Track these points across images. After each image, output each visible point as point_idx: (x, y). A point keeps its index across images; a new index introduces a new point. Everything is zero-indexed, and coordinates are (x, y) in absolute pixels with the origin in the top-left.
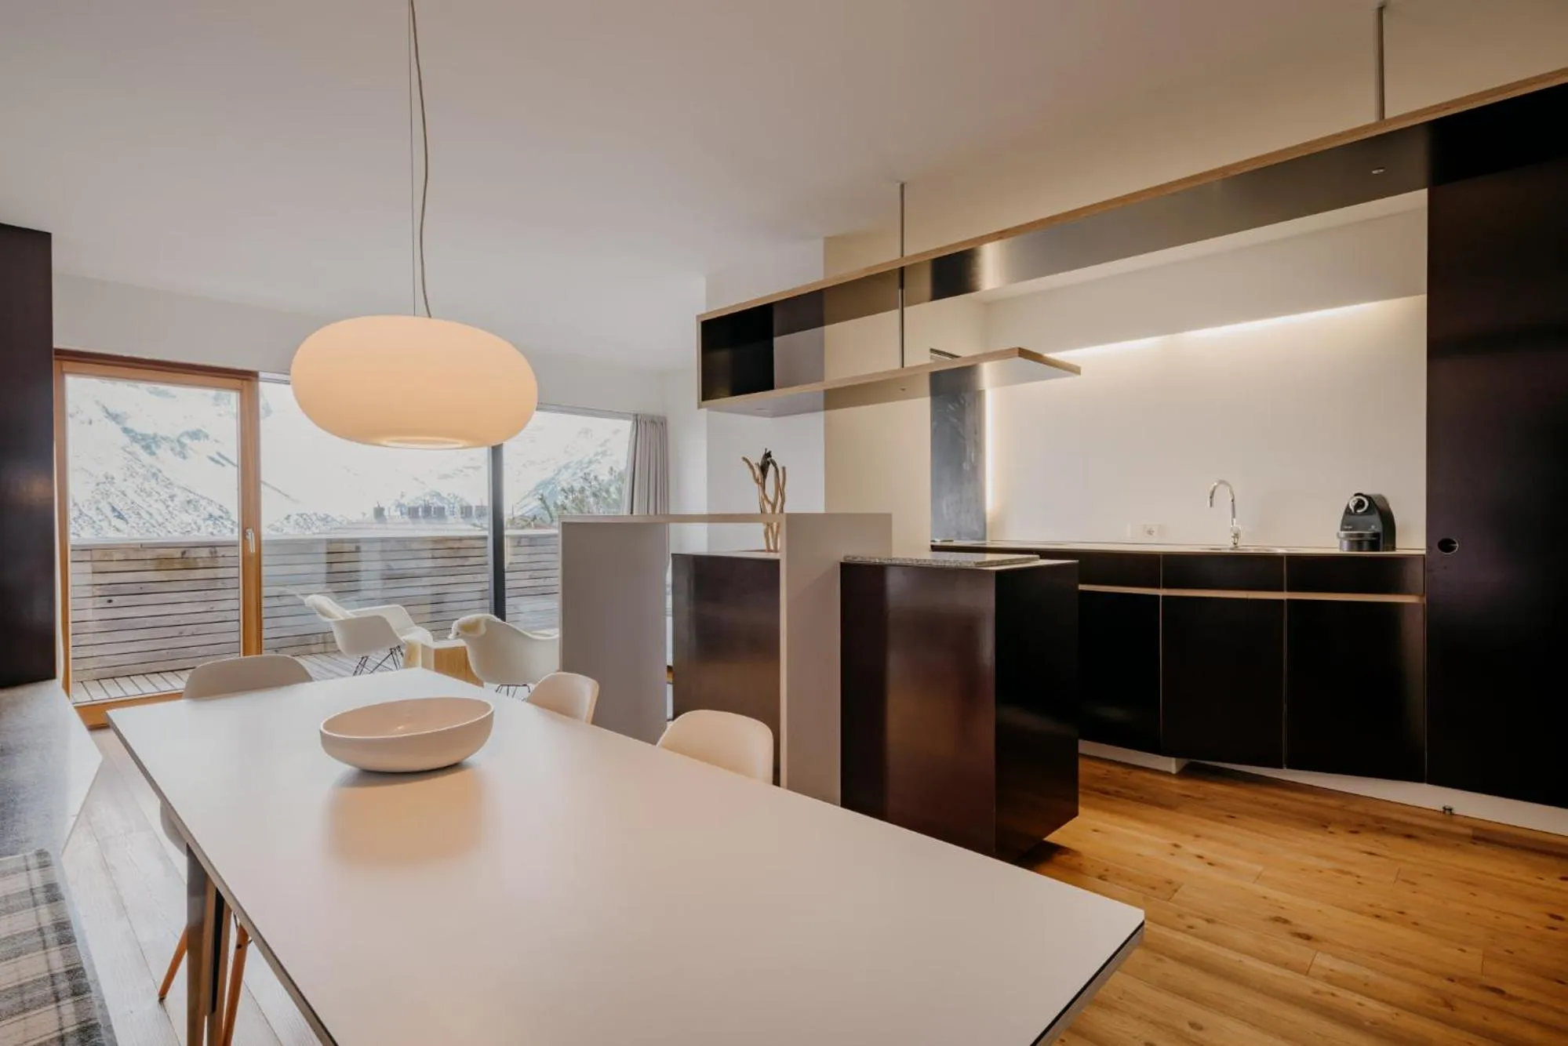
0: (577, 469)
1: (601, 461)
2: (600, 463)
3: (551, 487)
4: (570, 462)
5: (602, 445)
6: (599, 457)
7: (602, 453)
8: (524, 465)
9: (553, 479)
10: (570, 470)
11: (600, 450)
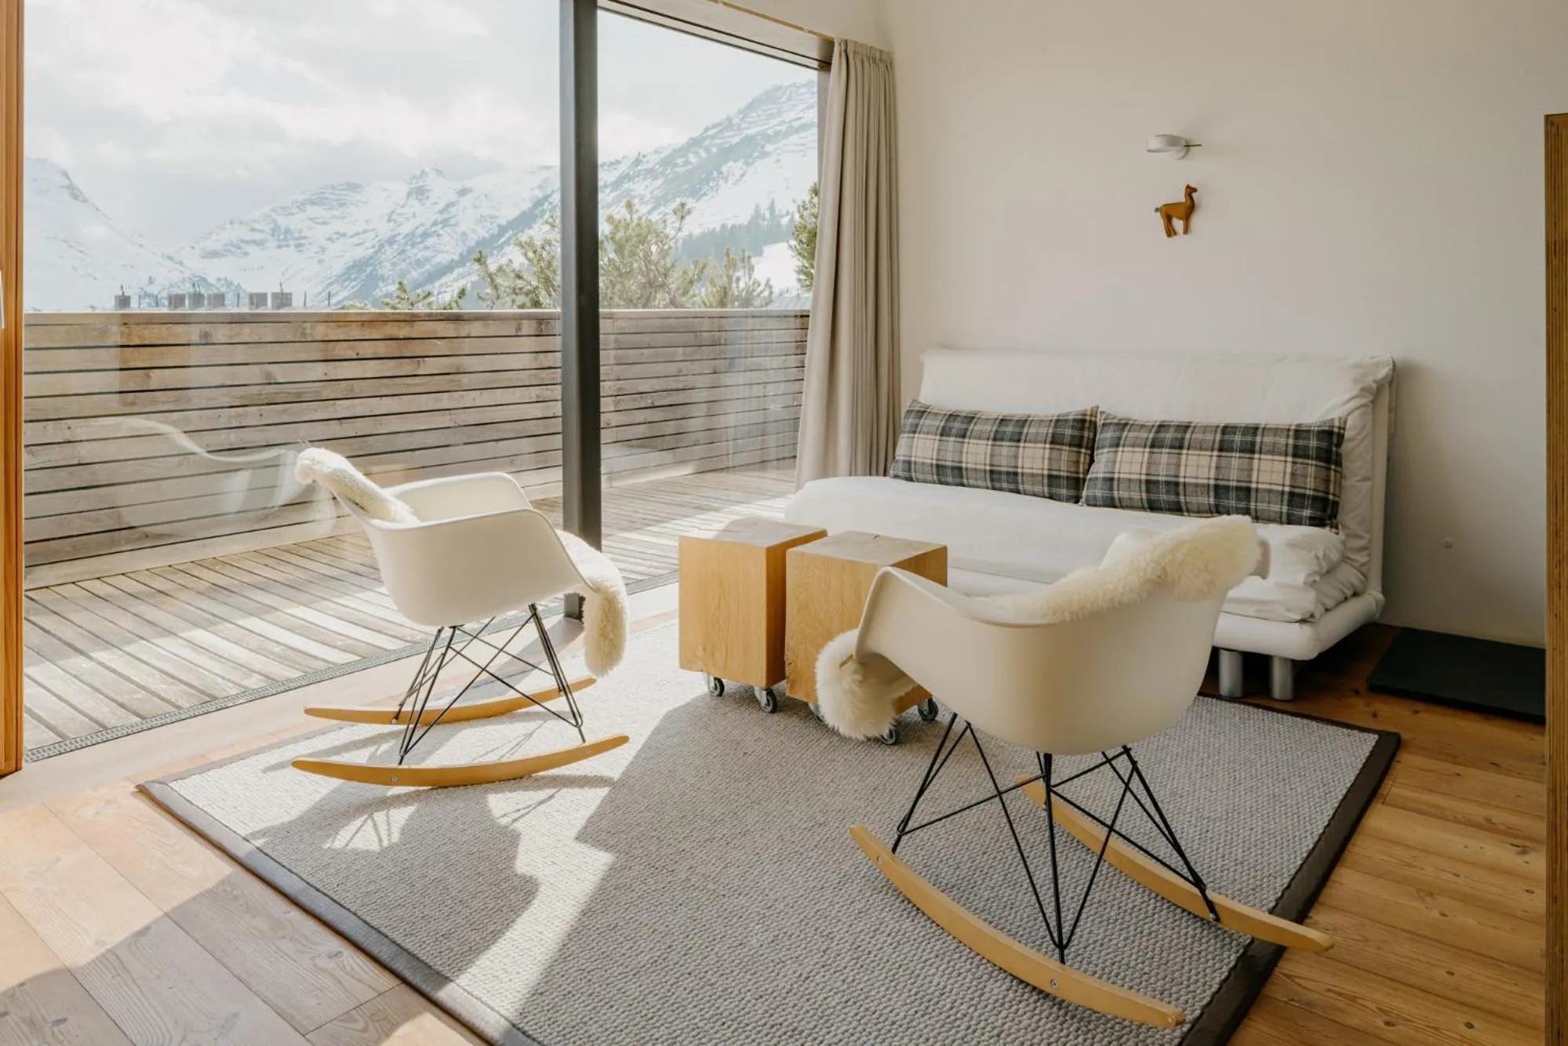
0: (406, 243)
1: (442, 232)
2: (439, 235)
3: (369, 270)
4: (396, 236)
5: (441, 212)
6: (438, 228)
7: (441, 222)
8: (330, 239)
9: (371, 258)
10: (395, 247)
11: (440, 218)
